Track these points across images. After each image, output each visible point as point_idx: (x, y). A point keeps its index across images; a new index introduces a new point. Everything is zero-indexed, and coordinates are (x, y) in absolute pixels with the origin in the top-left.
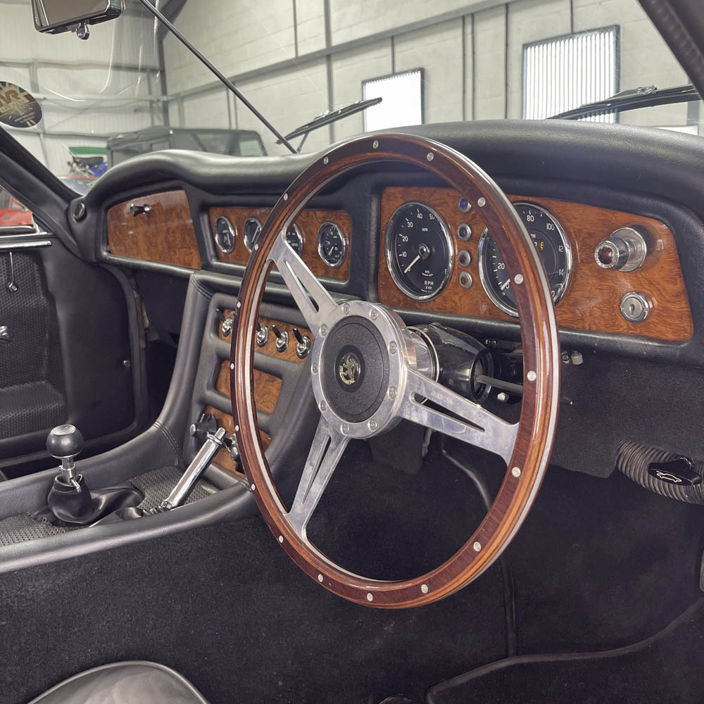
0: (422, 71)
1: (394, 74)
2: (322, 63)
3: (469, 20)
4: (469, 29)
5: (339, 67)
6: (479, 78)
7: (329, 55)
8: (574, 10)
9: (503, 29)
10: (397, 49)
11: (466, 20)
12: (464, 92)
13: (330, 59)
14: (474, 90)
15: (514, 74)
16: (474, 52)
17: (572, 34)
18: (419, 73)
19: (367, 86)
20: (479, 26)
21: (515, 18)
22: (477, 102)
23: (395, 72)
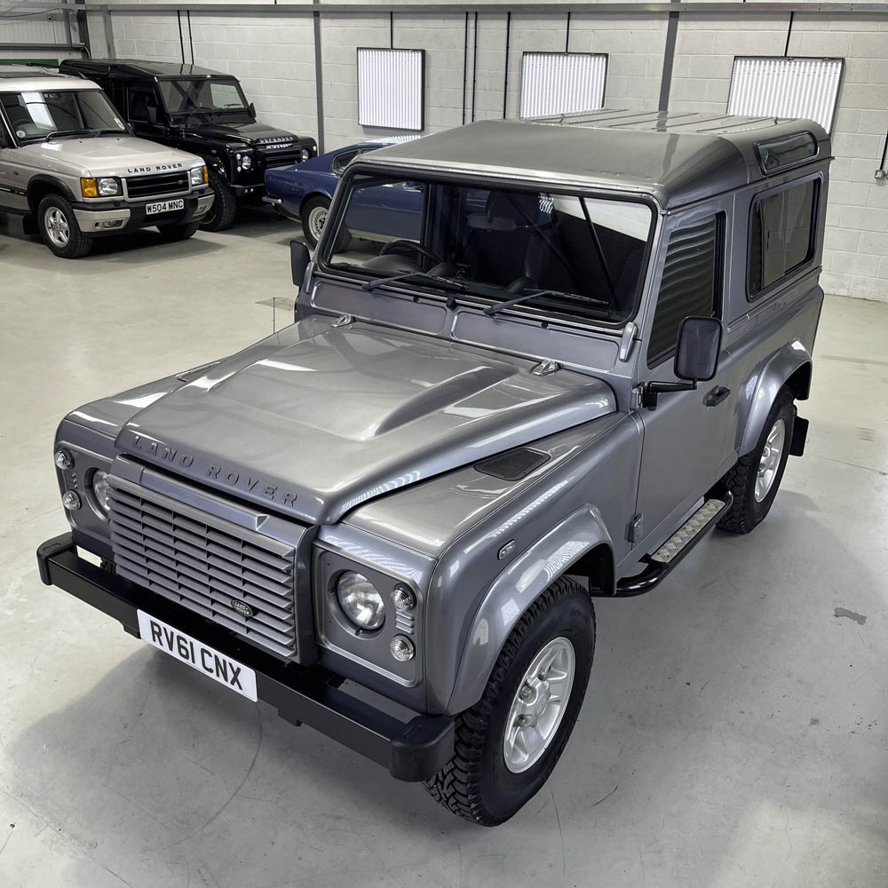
0: (423, 52)
1: (392, 49)
2: (309, 18)
3: (472, 16)
4: (472, 24)
5: (325, 24)
6: (478, 72)
7: (317, 12)
8: (570, 31)
9: (505, 32)
10: (397, 23)
11: (469, 16)
12: (465, 81)
13: (318, 16)
14: (474, 81)
15: (513, 74)
16: (476, 47)
17: (567, 53)
18: (420, 54)
19: (361, 53)
20: (482, 24)
21: (516, 25)
22: (478, 92)
23: (394, 47)
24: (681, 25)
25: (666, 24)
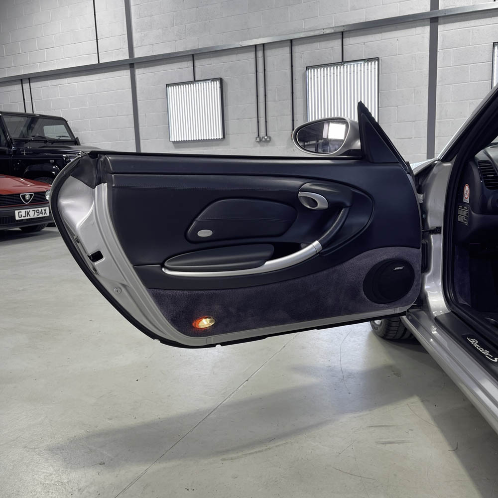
0: (221, 80)
1: (195, 81)
2: (126, 69)
3: (260, 48)
4: (260, 54)
5: (139, 72)
6: (268, 88)
7: (132, 64)
8: (344, 46)
9: (289, 56)
10: (197, 63)
12: (257, 96)
13: (134, 67)
14: (265, 95)
15: (298, 86)
16: (265, 70)
17: (343, 62)
18: (218, 82)
19: (169, 89)
20: (268, 53)
21: (297, 49)
22: (269, 104)
23: (196, 79)
24: (441, 28)
25: (427, 29)
